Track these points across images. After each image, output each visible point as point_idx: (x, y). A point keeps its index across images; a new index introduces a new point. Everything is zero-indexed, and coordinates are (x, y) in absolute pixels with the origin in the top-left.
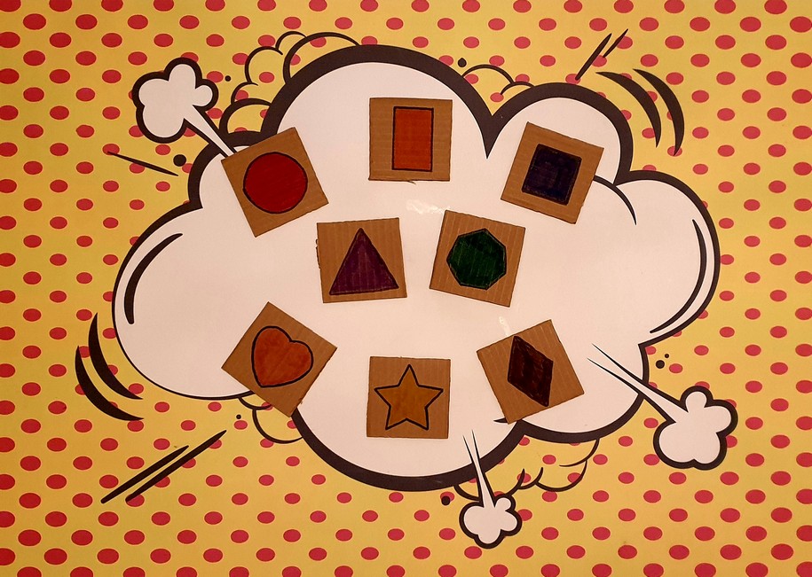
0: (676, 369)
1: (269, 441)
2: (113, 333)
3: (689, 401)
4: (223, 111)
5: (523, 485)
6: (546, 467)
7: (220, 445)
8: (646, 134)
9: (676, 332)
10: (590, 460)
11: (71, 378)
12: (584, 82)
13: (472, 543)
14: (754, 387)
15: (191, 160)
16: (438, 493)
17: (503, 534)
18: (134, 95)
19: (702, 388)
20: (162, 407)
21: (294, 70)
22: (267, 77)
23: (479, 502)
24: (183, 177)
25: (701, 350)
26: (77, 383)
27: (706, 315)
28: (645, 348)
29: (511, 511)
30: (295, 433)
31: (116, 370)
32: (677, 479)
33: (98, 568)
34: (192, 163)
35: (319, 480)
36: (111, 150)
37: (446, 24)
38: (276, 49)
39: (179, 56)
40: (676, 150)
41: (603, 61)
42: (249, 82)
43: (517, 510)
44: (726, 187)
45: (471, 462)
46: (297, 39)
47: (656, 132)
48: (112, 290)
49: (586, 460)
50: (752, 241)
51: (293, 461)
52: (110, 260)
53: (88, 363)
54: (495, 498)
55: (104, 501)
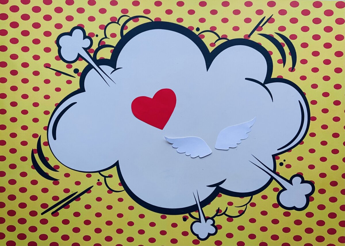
0: (288, 166)
1: (111, 191)
2: (47, 144)
3: (293, 181)
4: (95, 50)
5: (218, 214)
6: (229, 207)
7: (90, 192)
8: (279, 62)
9: (289, 150)
10: (248, 205)
11: (30, 162)
12: (252, 38)
13: (196, 238)
14: (323, 175)
15: (81, 71)
16: (181, 216)
17: (209, 235)
18: (57, 42)
19: (300, 175)
20: (67, 175)
21: (125, 32)
22: (113, 35)
23: (199, 220)
24: (78, 78)
25: (300, 159)
26: (32, 164)
27: (303, 143)
28: (275, 157)
29: (213, 225)
30: (122, 188)
31: (48, 159)
32: (287, 214)
33: (39, 242)
34: (81, 72)
35: (131, 208)
36: (47, 66)
37: (191, 12)
38: (118, 23)
39: (76, 26)
40: (292, 69)
41: (261, 29)
42: (106, 37)
43: (215, 225)
44: (314, 86)
45: (196, 203)
46: (126, 18)
47: (283, 61)
48: (47, 125)
49: (246, 204)
50: (325, 111)
51: (121, 200)
52: (46, 113)
53: (36, 156)
54: (206, 219)
55: (42, 214)
